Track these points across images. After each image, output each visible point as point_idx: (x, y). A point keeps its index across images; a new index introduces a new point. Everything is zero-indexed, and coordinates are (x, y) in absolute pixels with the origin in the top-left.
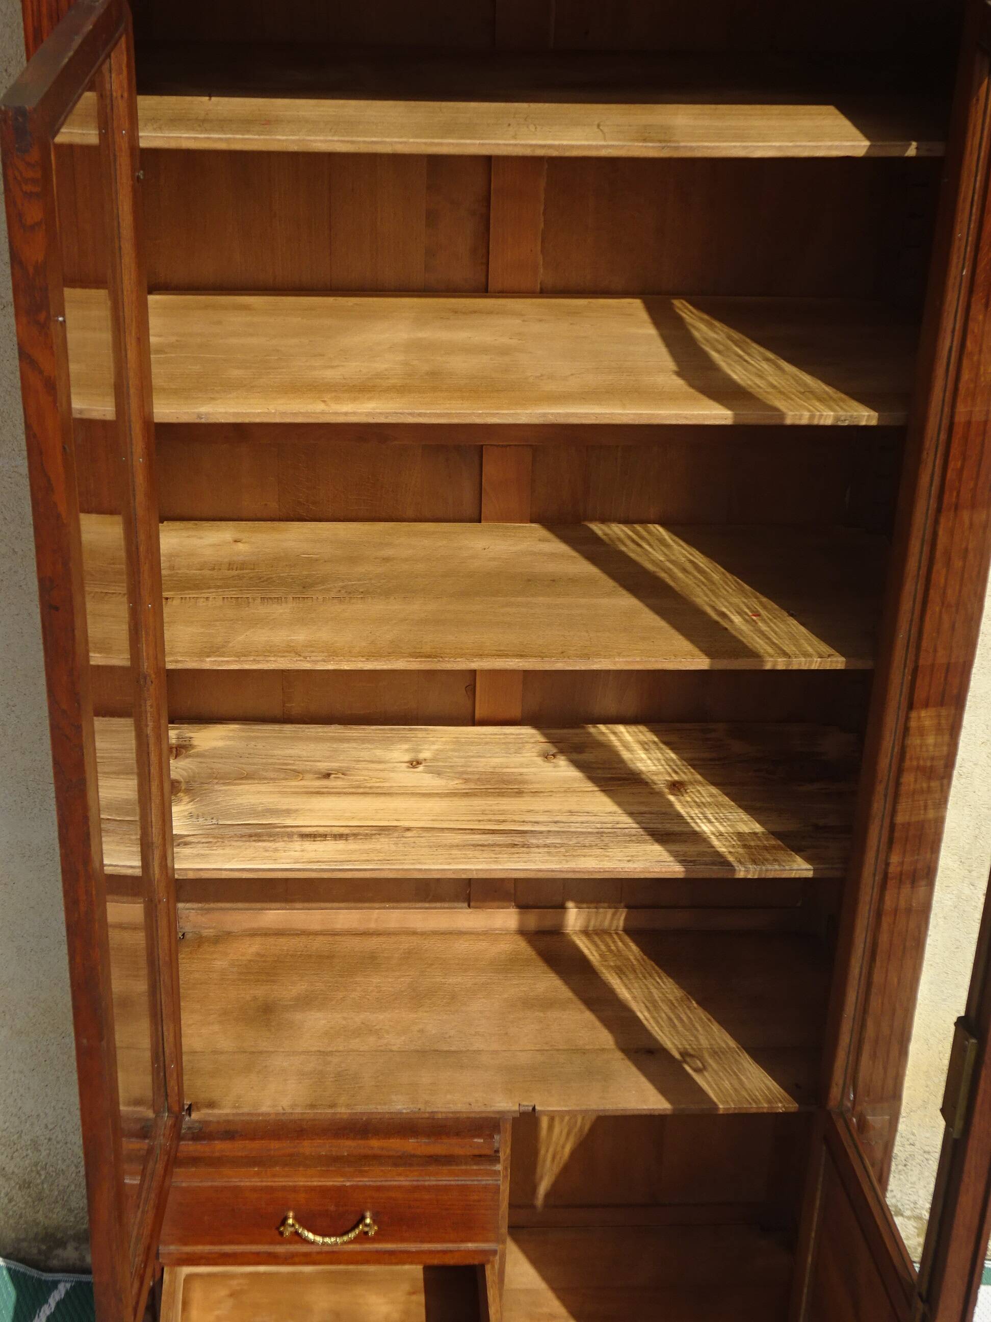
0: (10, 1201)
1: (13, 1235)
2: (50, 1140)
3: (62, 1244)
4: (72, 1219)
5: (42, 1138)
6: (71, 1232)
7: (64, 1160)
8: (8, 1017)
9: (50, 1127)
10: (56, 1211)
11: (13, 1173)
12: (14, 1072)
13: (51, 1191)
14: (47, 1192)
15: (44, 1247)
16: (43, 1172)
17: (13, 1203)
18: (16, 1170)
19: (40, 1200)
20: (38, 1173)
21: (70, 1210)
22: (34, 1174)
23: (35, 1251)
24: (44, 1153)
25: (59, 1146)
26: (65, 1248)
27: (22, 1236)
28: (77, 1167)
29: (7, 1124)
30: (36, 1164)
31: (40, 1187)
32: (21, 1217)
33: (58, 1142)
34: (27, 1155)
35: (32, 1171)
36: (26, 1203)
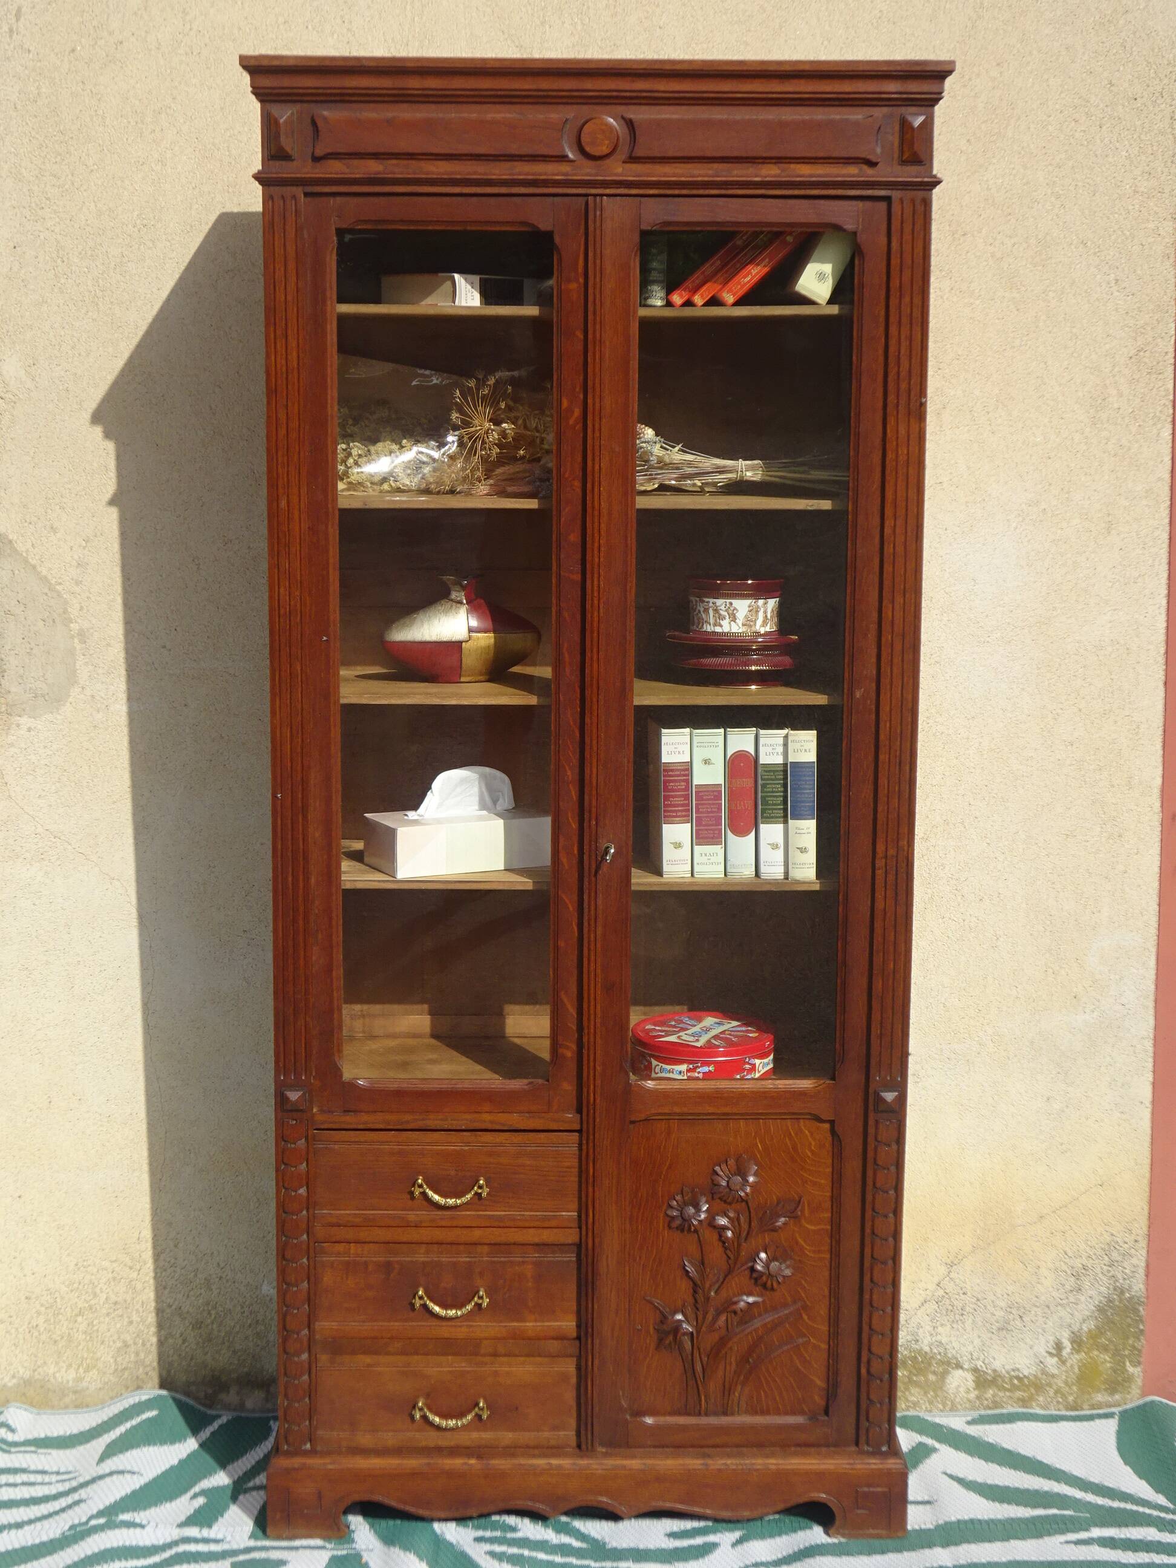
0: (184, 1341)
1: (184, 1378)
2: (221, 1278)
3: (224, 1387)
4: (236, 1362)
5: (214, 1276)
6: (234, 1375)
7: (232, 1299)
8: (192, 1155)
9: (222, 1265)
10: (223, 1352)
11: (188, 1312)
12: (194, 1210)
13: (219, 1331)
14: (215, 1332)
15: (210, 1391)
16: (213, 1312)
17: (187, 1344)
18: (191, 1310)
19: (210, 1340)
20: (209, 1313)
21: (234, 1352)
22: (205, 1314)
23: (202, 1395)
24: (216, 1292)
25: (228, 1285)
26: (228, 1392)
27: (192, 1380)
28: (242, 1307)
29: (186, 1262)
30: (208, 1304)
31: (210, 1327)
32: (191, 1359)
33: (227, 1281)
34: (201, 1294)
35: (204, 1310)
36: (198, 1344)
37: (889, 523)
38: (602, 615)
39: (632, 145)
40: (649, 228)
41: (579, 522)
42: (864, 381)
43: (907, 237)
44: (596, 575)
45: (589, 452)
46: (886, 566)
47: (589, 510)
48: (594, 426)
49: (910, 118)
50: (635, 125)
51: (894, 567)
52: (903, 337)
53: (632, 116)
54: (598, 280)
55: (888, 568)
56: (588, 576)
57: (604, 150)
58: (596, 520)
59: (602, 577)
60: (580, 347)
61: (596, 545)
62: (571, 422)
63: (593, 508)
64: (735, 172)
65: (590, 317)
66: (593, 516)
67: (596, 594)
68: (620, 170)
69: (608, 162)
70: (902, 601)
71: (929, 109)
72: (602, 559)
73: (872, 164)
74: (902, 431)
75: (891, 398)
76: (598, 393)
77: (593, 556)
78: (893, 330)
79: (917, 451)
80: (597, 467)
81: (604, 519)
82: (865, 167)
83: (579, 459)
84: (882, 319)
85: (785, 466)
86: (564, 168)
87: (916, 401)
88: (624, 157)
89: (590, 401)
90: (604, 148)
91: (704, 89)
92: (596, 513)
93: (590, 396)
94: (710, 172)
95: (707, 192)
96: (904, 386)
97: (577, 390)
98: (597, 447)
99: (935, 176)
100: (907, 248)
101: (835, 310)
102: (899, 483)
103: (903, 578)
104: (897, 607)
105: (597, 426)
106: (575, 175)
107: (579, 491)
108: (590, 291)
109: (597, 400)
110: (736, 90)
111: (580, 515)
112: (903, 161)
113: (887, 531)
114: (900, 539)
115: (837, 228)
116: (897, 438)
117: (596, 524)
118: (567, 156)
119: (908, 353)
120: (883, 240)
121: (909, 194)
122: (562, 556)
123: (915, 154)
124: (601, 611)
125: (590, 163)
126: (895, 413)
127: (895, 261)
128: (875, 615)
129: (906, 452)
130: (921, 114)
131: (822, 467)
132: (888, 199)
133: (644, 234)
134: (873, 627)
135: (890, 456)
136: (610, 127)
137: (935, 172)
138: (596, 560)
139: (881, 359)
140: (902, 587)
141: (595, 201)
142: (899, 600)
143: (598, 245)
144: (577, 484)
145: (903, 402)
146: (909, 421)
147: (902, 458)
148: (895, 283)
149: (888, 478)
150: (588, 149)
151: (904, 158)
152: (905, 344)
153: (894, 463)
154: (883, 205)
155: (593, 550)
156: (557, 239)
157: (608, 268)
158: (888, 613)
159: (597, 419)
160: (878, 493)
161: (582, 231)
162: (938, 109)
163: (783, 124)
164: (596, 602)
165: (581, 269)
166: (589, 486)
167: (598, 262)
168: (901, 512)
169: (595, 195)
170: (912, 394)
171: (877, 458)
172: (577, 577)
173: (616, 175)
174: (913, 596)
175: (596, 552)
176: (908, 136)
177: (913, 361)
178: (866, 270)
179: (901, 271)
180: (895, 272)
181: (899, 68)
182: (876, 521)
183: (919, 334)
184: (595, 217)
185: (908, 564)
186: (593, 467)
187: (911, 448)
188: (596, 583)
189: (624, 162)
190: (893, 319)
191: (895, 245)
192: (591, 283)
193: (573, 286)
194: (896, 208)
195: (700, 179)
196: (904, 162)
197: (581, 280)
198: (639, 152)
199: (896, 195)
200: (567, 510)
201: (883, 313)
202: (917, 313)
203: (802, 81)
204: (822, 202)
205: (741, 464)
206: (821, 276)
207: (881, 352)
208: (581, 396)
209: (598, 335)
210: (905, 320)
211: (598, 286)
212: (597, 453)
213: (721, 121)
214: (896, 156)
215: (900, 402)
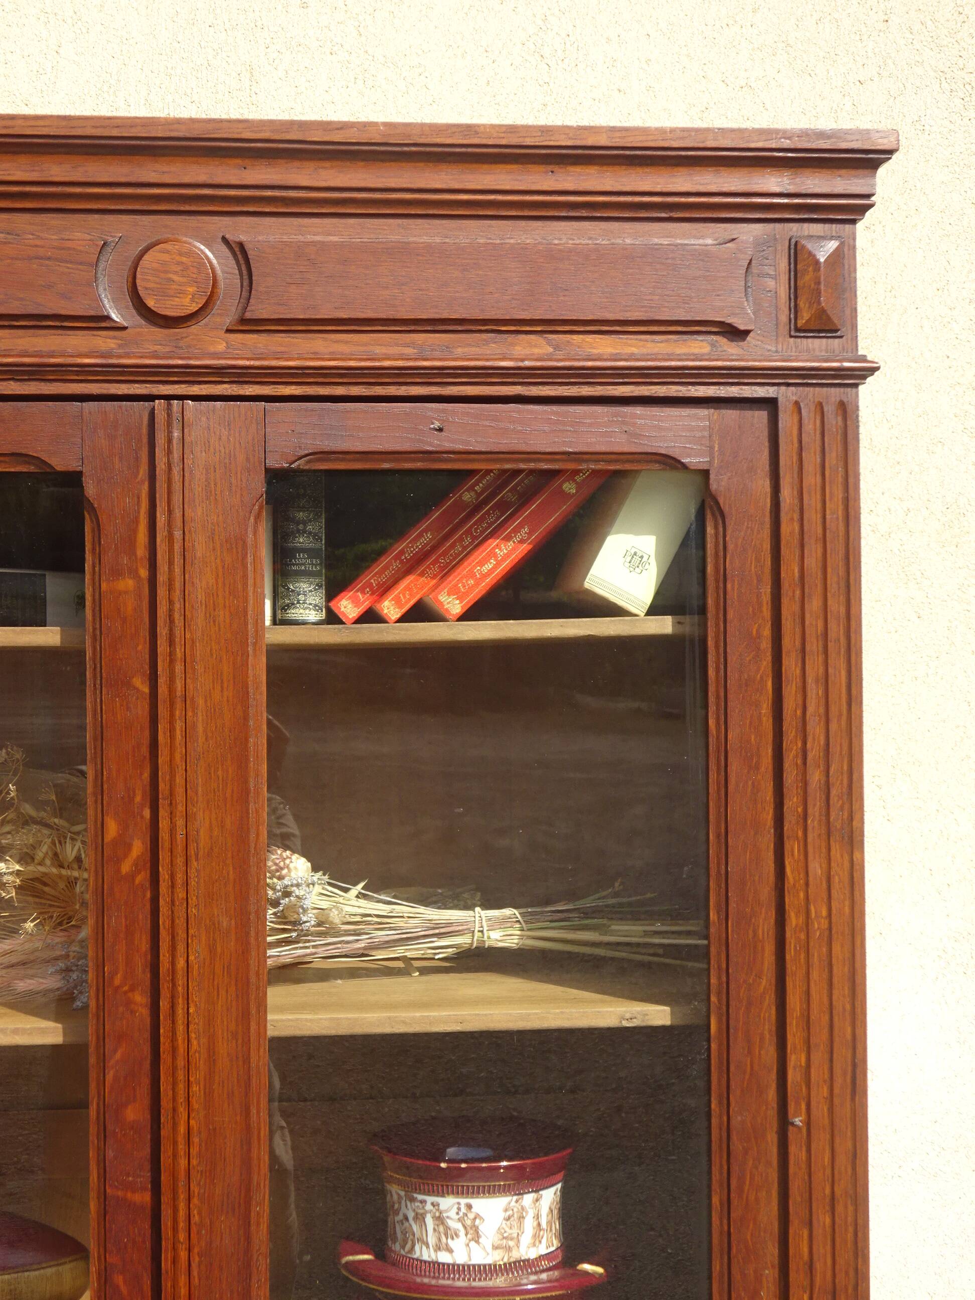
37: (796, 1060)
38: (196, 1281)
39: (245, 294)
40: (286, 465)
41: (146, 1081)
42: (735, 766)
43: (811, 479)
44: (182, 1196)
45: (164, 934)
46: (792, 1149)
47: (165, 1057)
48: (172, 876)
49: (810, 246)
50: (251, 254)
51: (809, 1151)
52: (810, 680)
53: (243, 238)
54: (177, 570)
55: (796, 1152)
56: (165, 1199)
57: (187, 304)
58: (181, 1075)
59: (195, 1201)
60: (142, 709)
61: (182, 1129)
62: (126, 867)
63: (174, 1050)
64: (459, 351)
65: (162, 647)
66: (174, 1068)
67: (182, 1236)
68: (221, 347)
69: (194, 329)
70: (828, 1221)
71: (848, 227)
72: (194, 1162)
73: (736, 334)
74: (816, 868)
75: (792, 803)
76: (181, 808)
77: (175, 1155)
78: (790, 664)
79: (847, 910)
80: (181, 963)
81: (198, 1075)
82: (722, 340)
83: (144, 945)
84: (766, 644)
85: (562, 918)
86: (104, 342)
87: (842, 808)
88: (228, 320)
89: (164, 824)
90: (187, 301)
91: (393, 183)
92: (181, 1062)
93: (163, 813)
94: (409, 351)
95: (402, 391)
96: (816, 777)
97: (138, 799)
98: (180, 922)
99: (863, 359)
100: (812, 501)
101: (664, 625)
102: (815, 975)
103: (828, 1172)
104: (818, 1232)
105: (180, 878)
106: (127, 355)
107: (144, 1012)
108: (162, 592)
109: (180, 822)
110: (457, 186)
111: (147, 1065)
112: (797, 330)
113: (793, 1076)
114: (820, 1093)
115: (670, 462)
116: (807, 884)
117: (181, 1086)
118: (108, 318)
119: (822, 710)
120: (764, 485)
121: (810, 395)
122: (110, 1154)
123: (822, 314)
124: (195, 1273)
125: (159, 333)
126: (800, 833)
127: (788, 528)
128: (772, 1251)
129: (824, 913)
130: (832, 238)
131: (633, 914)
132: (771, 404)
133: (275, 477)
134: (770, 1274)
135: (793, 920)
136: (200, 262)
137: (861, 352)
138: (183, 1162)
139: (767, 723)
140: (828, 1191)
141: (169, 408)
142: (823, 1219)
143: (177, 498)
144: (140, 999)
145: (815, 810)
146: (829, 850)
147: (819, 925)
148: (790, 570)
149: (790, 966)
150: (151, 303)
151: (800, 323)
152: (814, 692)
153: (803, 936)
154: (760, 417)
155: (175, 1143)
156: (90, 489)
157: (200, 546)
158: (799, 1246)
159: (180, 861)
160: (770, 1000)
161: (143, 471)
162: (863, 228)
163: (553, 255)
164: (183, 1254)
165: (141, 551)
166: (164, 1004)
167: (178, 534)
168: (820, 1037)
169: (168, 398)
170: (834, 792)
171: (765, 924)
172: (144, 1198)
173: (215, 356)
174: (851, 1208)
175: (181, 1147)
176: (806, 279)
177: (833, 726)
178: (730, 547)
179: (802, 546)
180: (789, 553)
181: (786, 144)
182: (770, 1053)
183: (844, 673)
184: (170, 441)
185: (837, 1140)
186: (173, 963)
187: (834, 904)
188: (182, 1213)
189: (228, 331)
190: (789, 642)
191: (787, 494)
192: (162, 578)
193: (128, 584)
194: (786, 420)
195: (387, 363)
196: (799, 331)
197: (144, 573)
198: (260, 309)
199: (785, 395)
200: (118, 1055)
201: (767, 632)
202: (836, 630)
203: (593, 170)
204: (638, 410)
205: (480, 916)
206: (635, 560)
207: (766, 709)
208: (147, 813)
209: (179, 685)
210: (814, 646)
211: (178, 585)
212: (181, 935)
213: (429, 247)
214: (784, 318)
215: (810, 811)
